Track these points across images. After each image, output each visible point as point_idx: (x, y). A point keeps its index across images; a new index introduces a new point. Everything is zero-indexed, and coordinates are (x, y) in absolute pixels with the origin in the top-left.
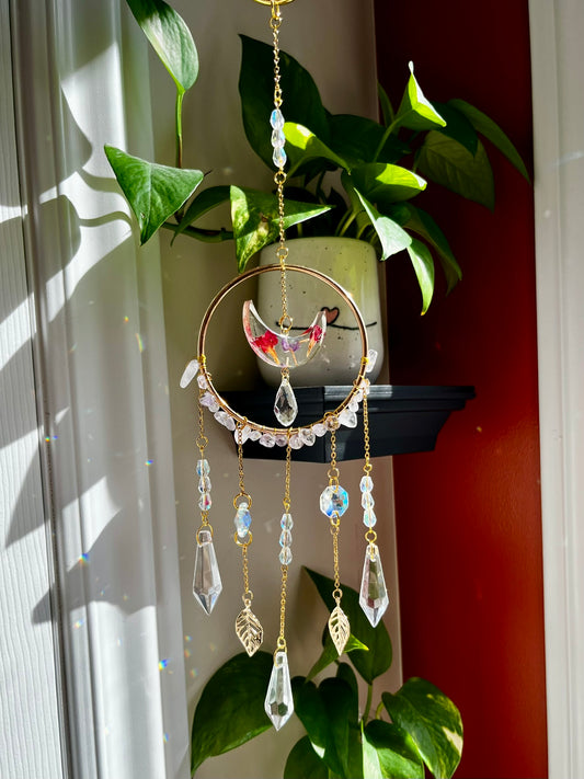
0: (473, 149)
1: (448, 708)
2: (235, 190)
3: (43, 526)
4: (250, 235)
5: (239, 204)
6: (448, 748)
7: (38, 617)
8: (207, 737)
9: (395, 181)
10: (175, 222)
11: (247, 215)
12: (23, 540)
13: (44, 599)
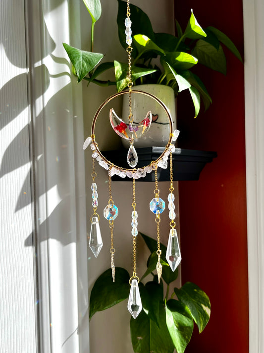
0: (217, 48)
1: (204, 296)
2: (116, 62)
3: (30, 204)
4: (123, 80)
5: (118, 68)
6: (204, 313)
7: (27, 244)
8: (96, 303)
9: (184, 60)
10: (89, 77)
11: (121, 72)
12: (22, 210)
13: (30, 236)
